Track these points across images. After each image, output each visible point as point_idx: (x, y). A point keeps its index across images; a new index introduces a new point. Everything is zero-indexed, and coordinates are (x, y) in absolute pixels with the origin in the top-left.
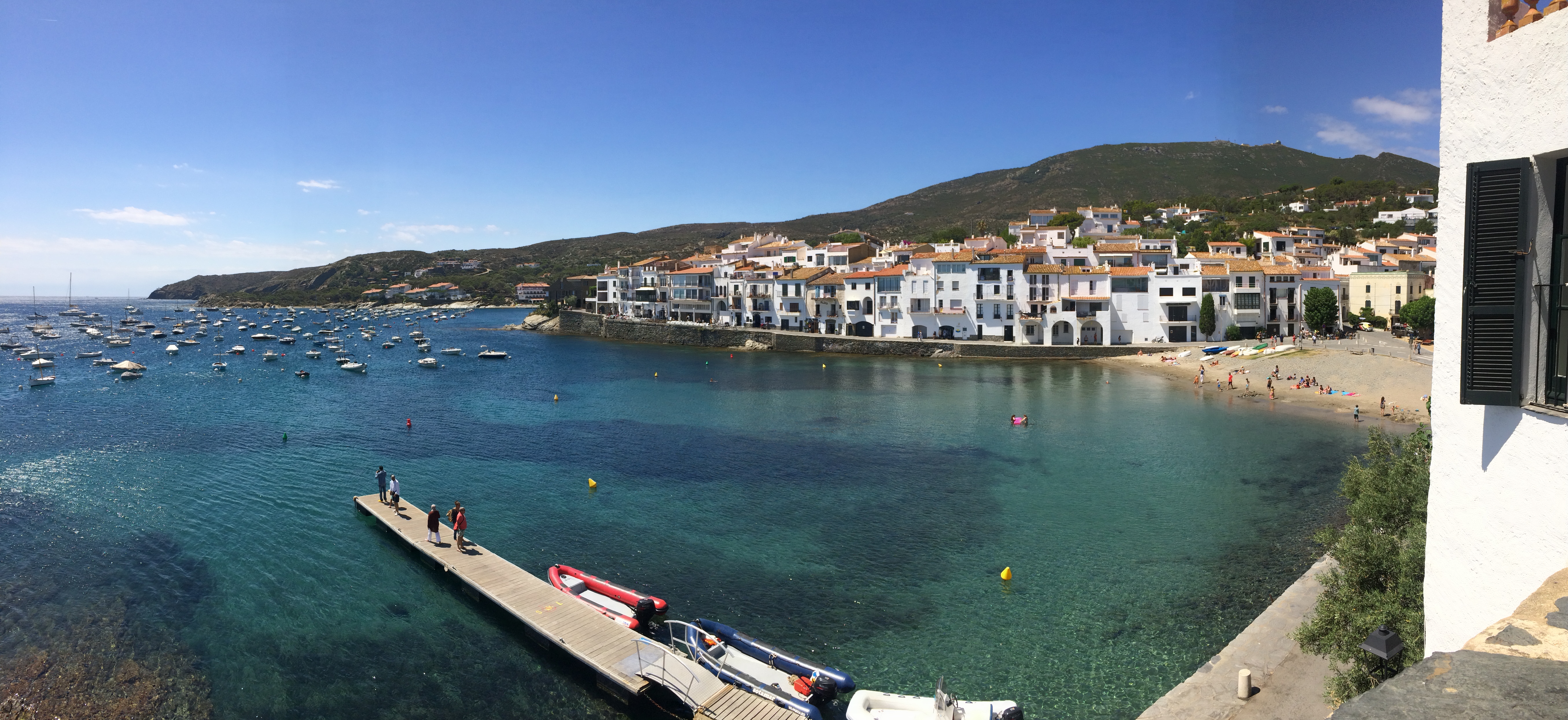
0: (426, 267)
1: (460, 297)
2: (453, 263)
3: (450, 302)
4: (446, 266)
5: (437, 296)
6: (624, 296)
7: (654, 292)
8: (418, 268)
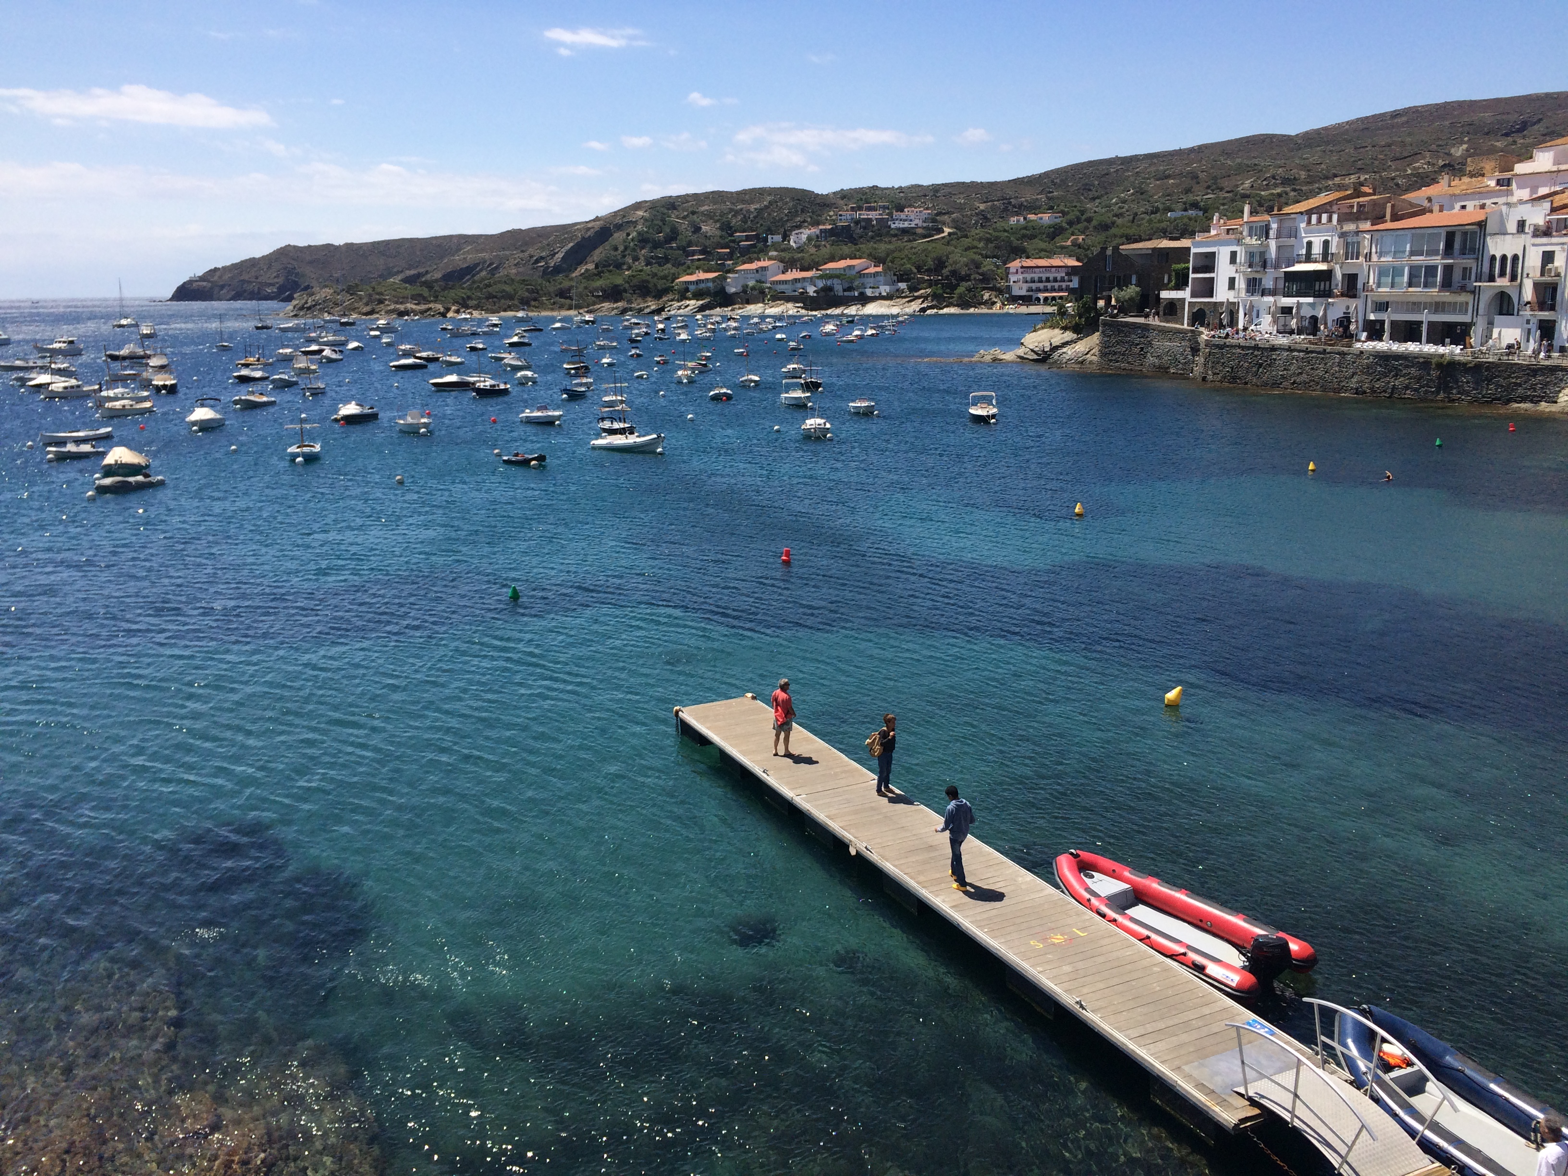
0: (816, 223)
1: (884, 290)
2: (873, 215)
3: (864, 300)
4: (857, 222)
5: (838, 289)
6: (1253, 286)
7: (1327, 275)
8: (799, 227)
